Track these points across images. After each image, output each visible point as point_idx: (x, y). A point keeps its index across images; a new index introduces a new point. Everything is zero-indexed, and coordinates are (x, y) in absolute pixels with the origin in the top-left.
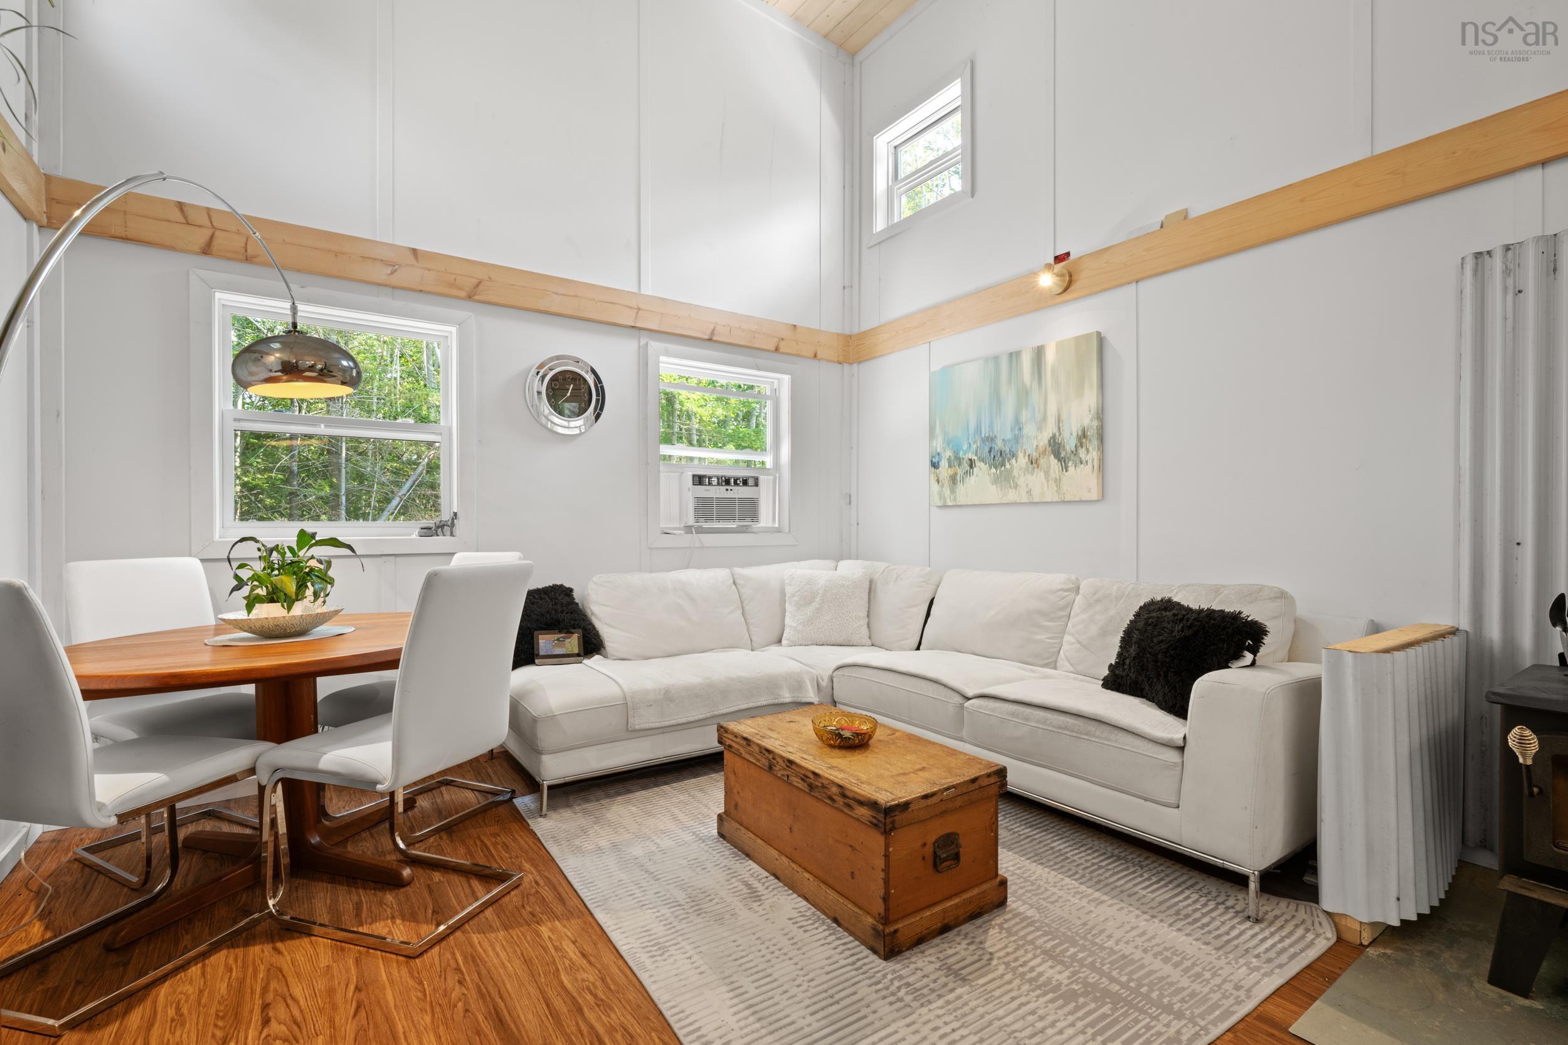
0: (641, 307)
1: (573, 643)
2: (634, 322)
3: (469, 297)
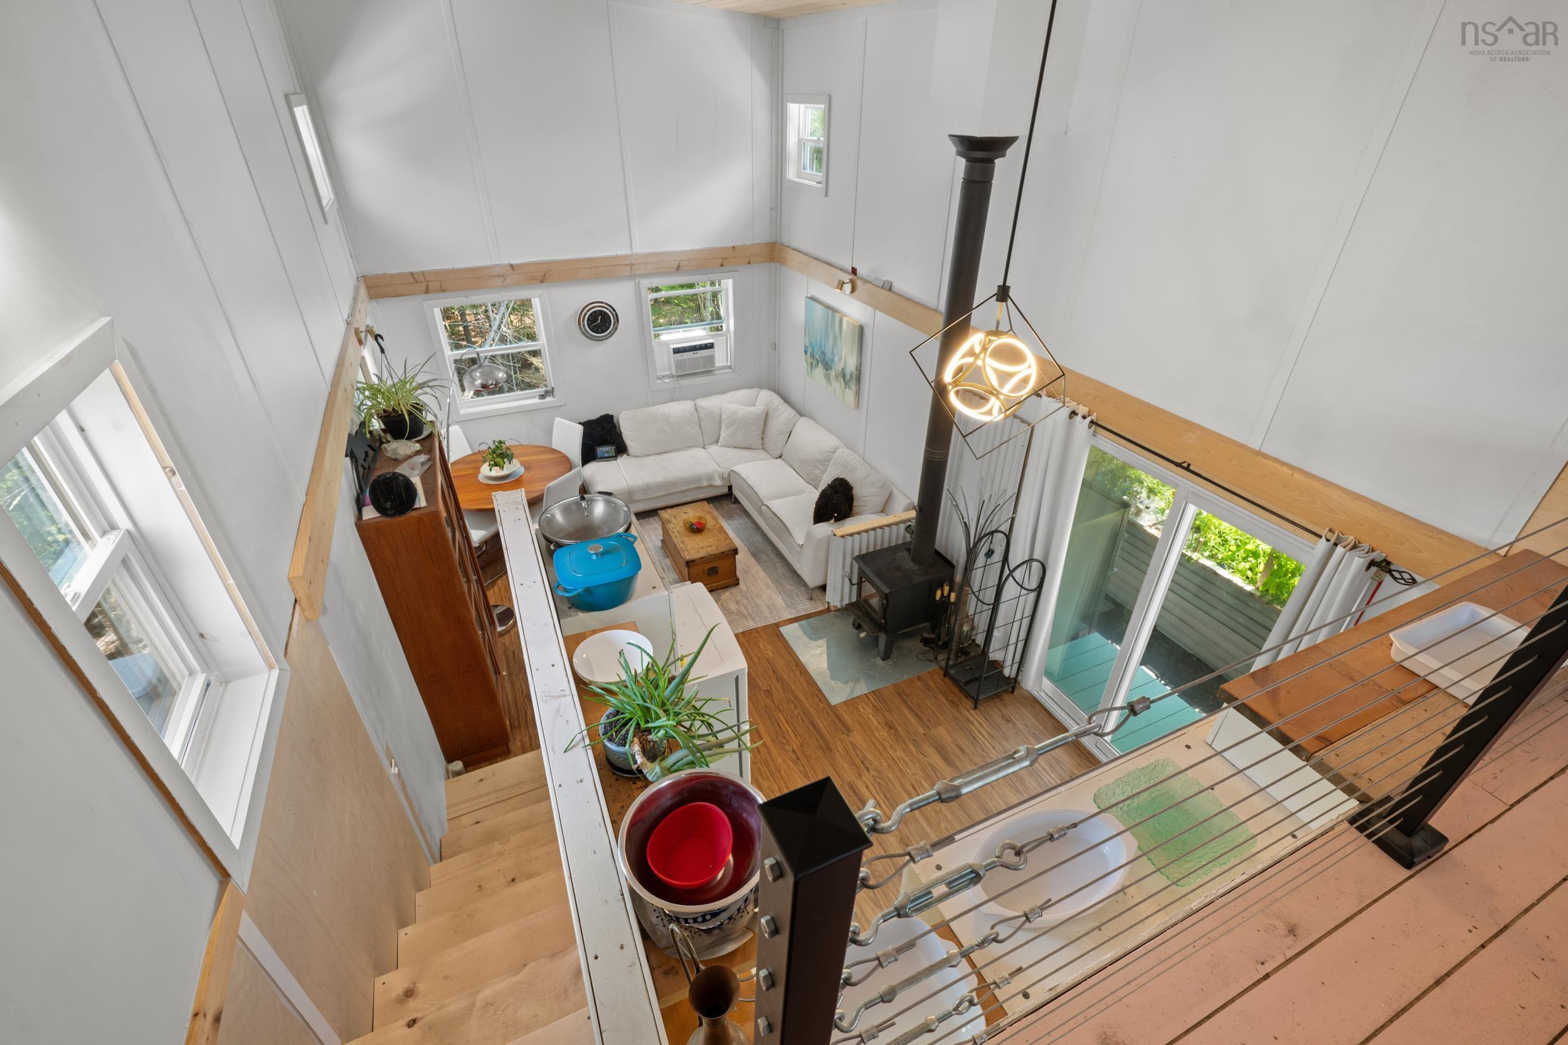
0: (633, 262)
1: (612, 450)
2: (631, 272)
3: (542, 282)
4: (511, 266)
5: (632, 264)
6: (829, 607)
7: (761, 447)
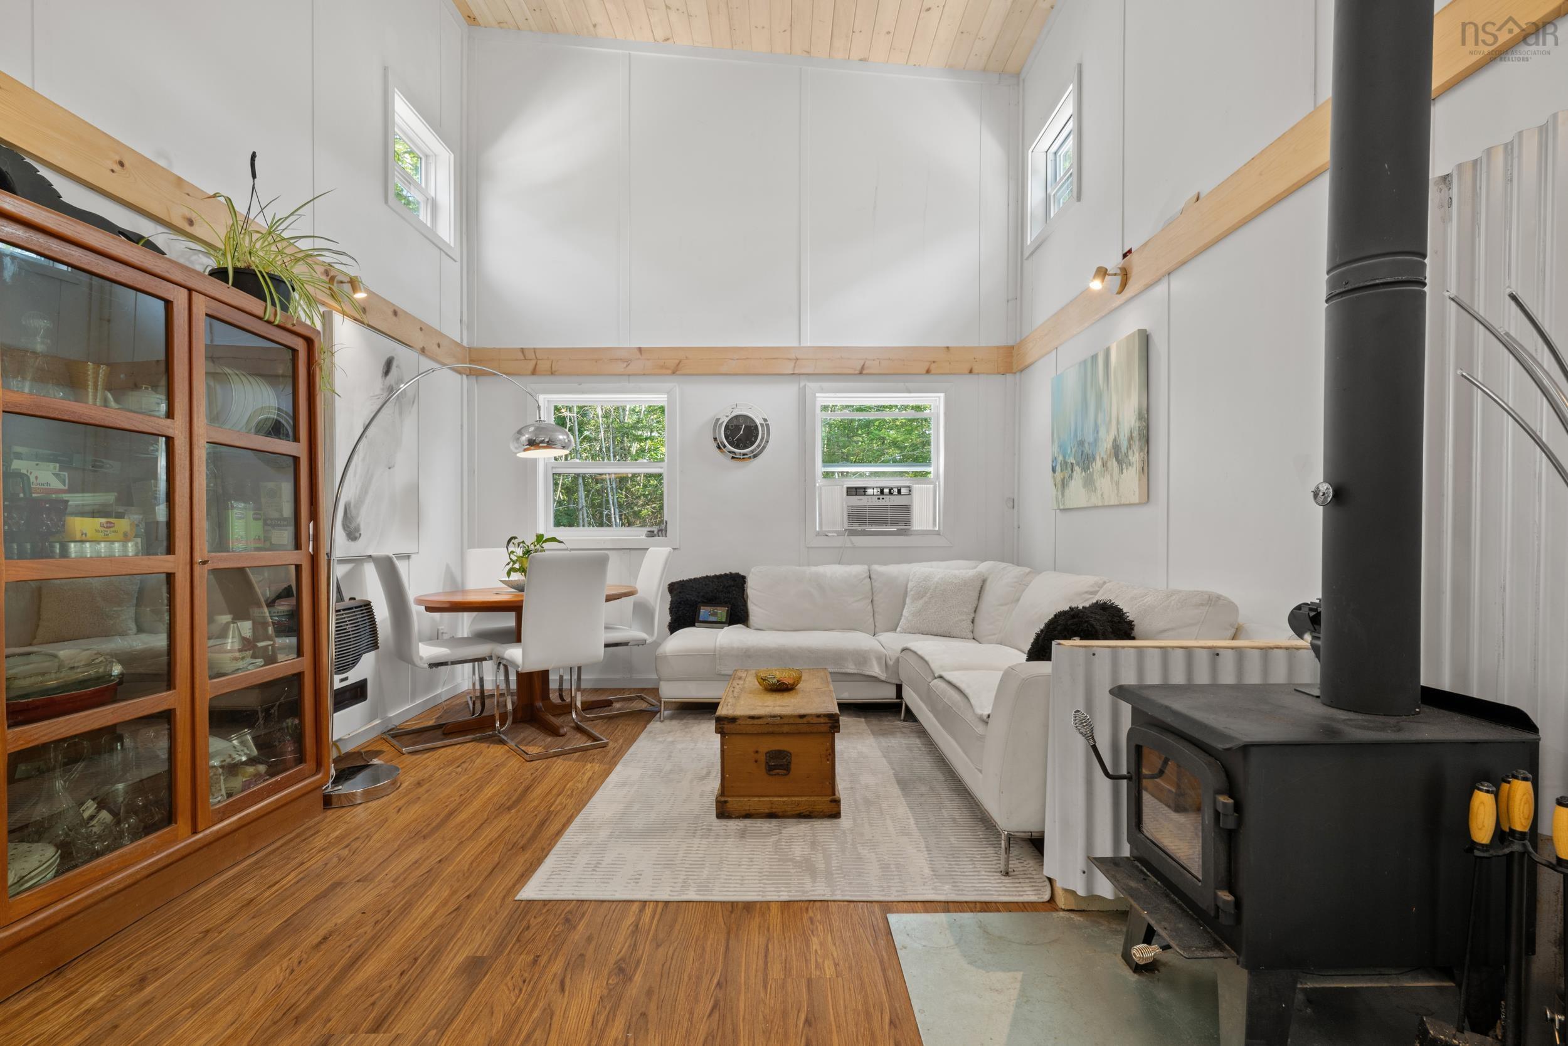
0: (798, 357)
1: (722, 612)
2: (794, 370)
3: (674, 373)
4: (640, 349)
5: (797, 359)
6: (1052, 899)
7: (970, 635)
